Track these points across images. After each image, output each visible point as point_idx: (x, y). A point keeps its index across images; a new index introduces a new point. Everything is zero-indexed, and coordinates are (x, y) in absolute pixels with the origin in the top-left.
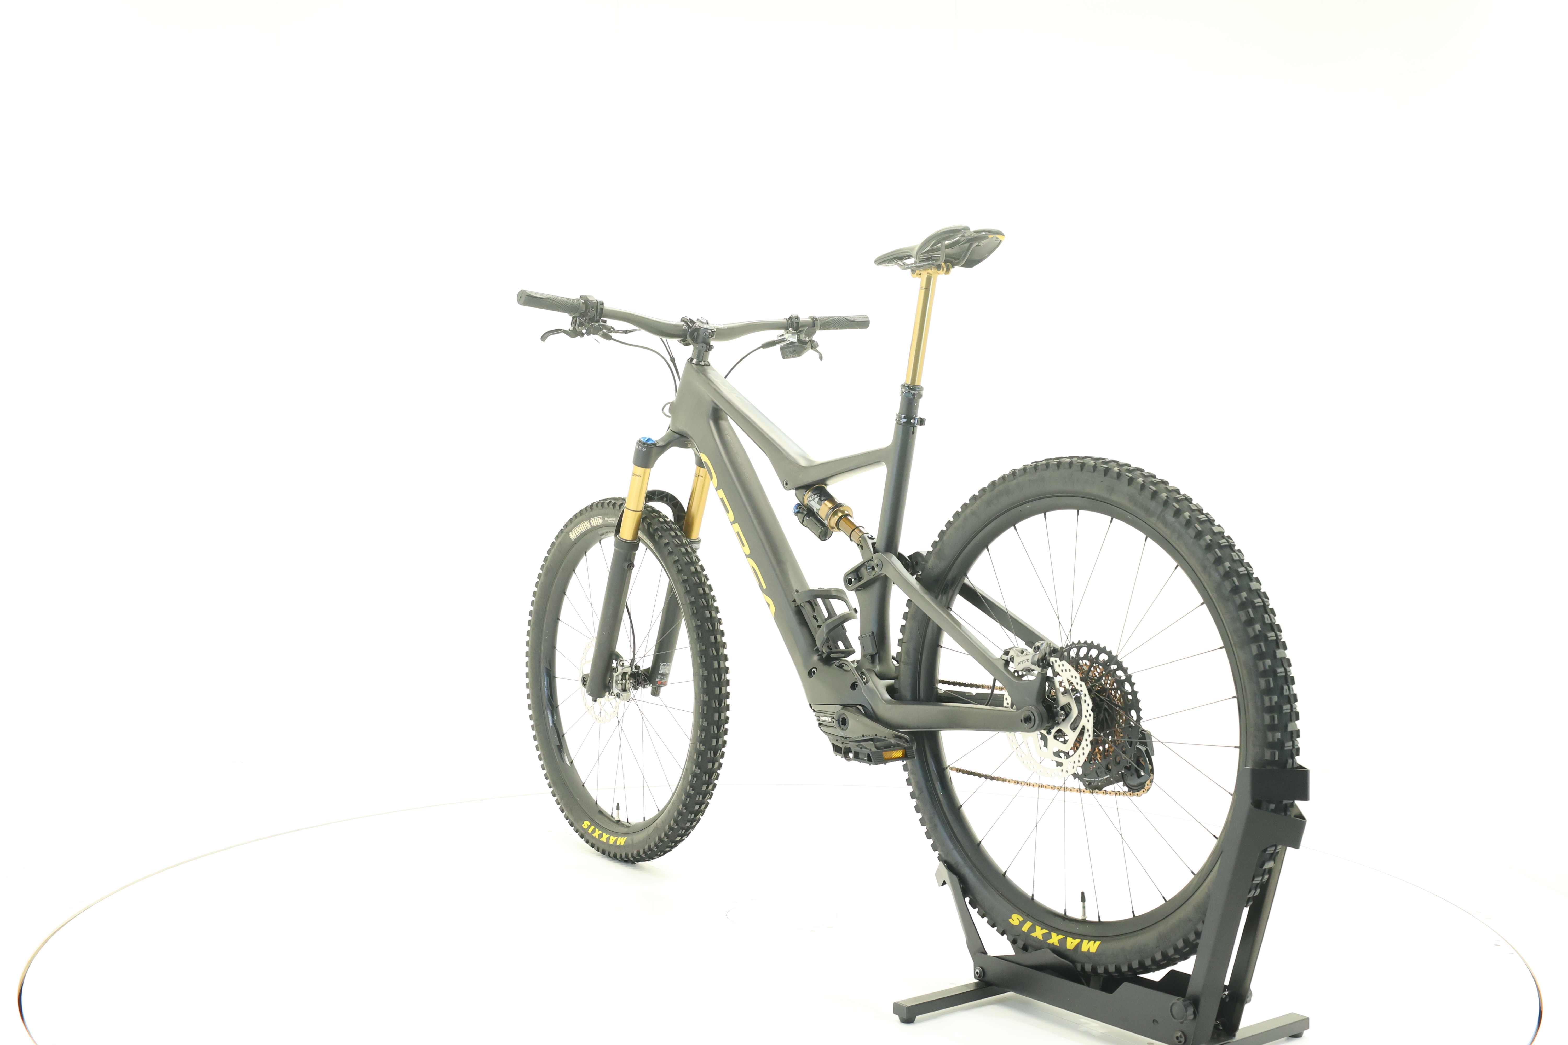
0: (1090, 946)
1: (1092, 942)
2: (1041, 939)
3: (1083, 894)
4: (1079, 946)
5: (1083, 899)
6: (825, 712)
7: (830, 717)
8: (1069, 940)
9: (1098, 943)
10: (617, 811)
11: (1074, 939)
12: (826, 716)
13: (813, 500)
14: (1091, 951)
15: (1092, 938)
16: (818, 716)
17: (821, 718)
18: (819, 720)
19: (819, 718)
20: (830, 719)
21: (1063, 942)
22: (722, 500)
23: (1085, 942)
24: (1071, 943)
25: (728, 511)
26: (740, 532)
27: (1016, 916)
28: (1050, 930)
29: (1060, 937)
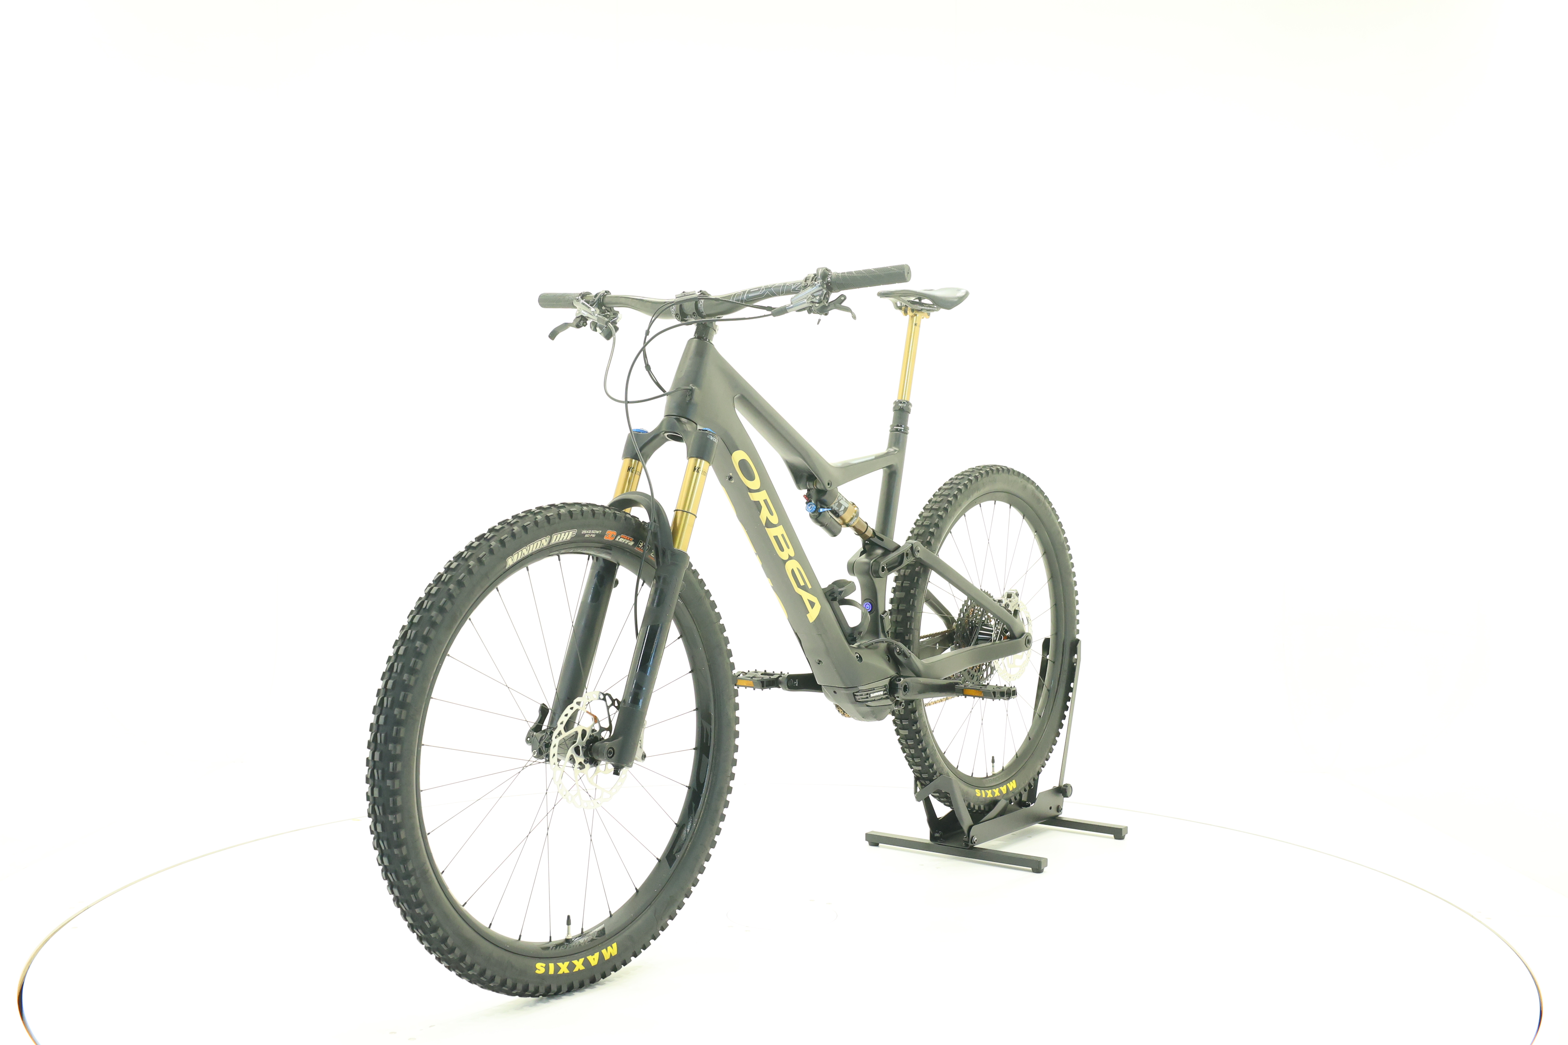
0: (1012, 785)
1: (1011, 783)
3: (993, 757)
5: (993, 761)
6: (875, 689)
7: (881, 691)
9: (1014, 781)
10: (567, 926)
12: (877, 692)
13: (842, 499)
14: (1014, 788)
15: (1009, 780)
16: (867, 694)
17: (872, 695)
18: (867, 698)
19: (868, 696)
20: (882, 693)
21: (1000, 791)
22: (765, 501)
23: (1008, 784)
24: (1004, 789)
25: (772, 514)
26: (782, 535)
27: (977, 791)
28: (992, 789)
29: (997, 789)
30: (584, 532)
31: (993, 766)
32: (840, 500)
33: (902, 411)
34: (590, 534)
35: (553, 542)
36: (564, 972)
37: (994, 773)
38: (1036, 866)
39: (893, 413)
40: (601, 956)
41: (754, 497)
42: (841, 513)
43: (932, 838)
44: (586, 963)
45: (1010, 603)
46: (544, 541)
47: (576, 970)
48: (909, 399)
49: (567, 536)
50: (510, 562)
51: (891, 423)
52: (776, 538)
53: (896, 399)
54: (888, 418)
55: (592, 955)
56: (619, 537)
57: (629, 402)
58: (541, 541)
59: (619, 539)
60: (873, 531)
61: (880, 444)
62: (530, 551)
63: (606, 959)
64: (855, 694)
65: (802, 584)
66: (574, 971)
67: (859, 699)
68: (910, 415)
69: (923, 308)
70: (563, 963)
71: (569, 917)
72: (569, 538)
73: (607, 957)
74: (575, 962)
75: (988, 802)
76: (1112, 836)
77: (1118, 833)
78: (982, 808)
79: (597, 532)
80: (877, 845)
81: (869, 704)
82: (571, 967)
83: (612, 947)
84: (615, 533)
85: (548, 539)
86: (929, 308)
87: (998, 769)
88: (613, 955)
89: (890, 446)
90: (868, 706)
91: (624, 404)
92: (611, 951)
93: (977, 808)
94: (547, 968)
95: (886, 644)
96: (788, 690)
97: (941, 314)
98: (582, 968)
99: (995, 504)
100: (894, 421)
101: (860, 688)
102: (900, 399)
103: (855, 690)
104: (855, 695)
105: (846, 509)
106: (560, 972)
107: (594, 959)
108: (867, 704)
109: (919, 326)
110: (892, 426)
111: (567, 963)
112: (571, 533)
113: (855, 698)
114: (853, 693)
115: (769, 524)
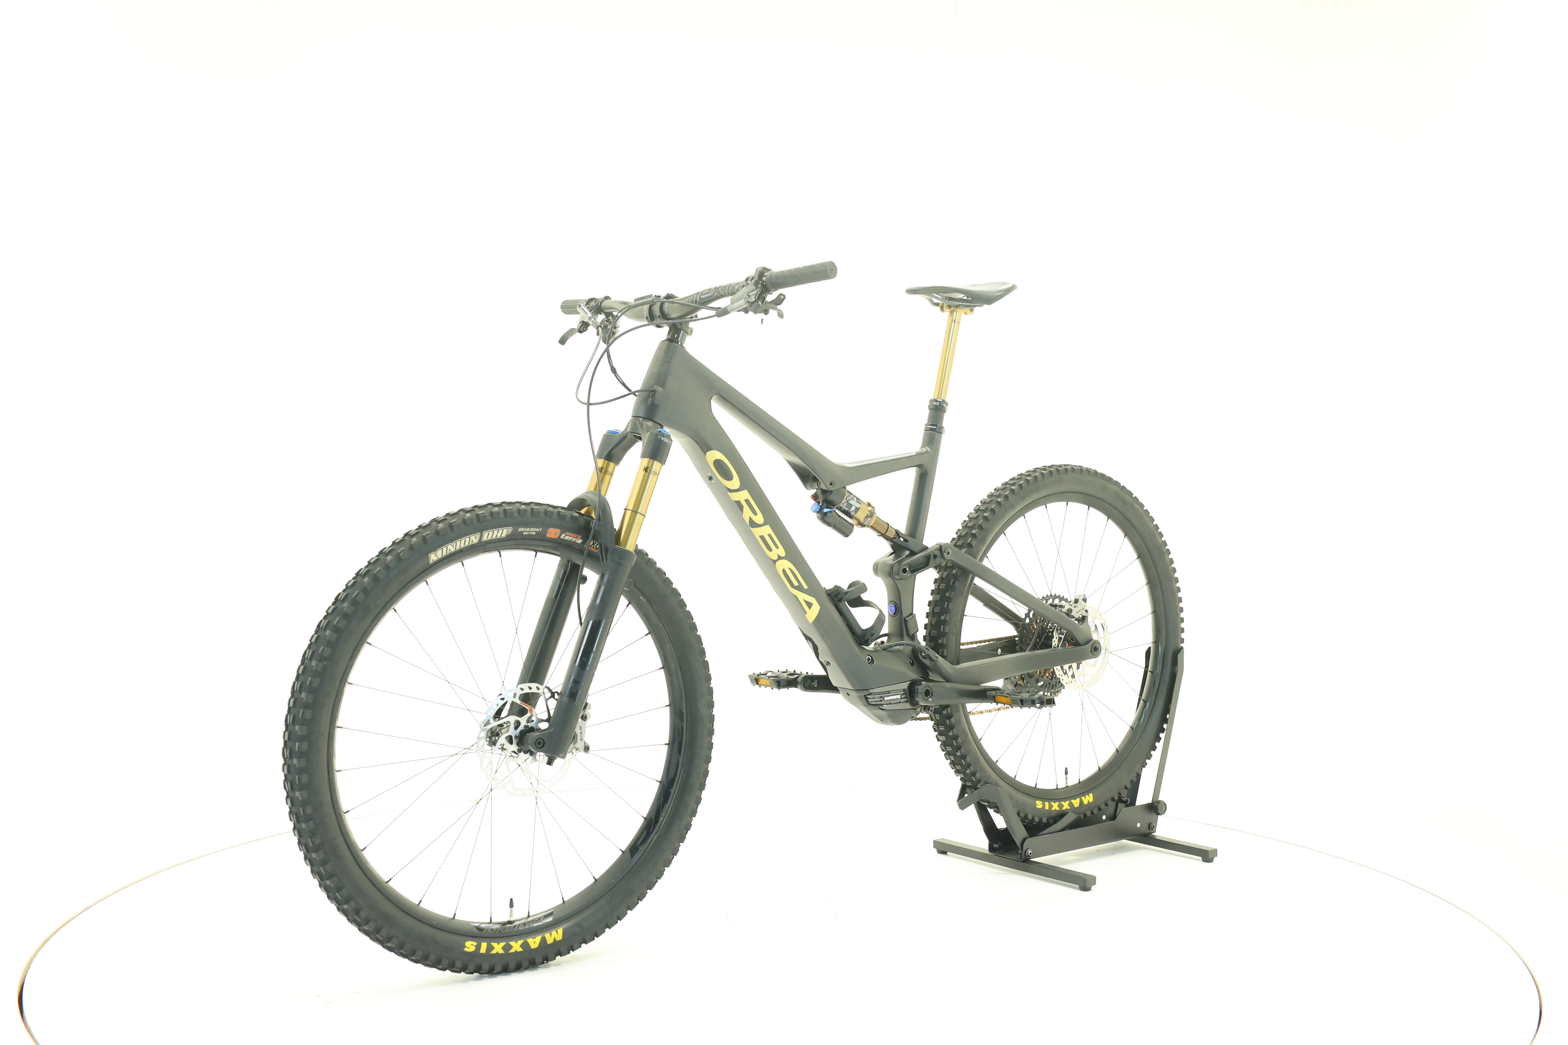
0: (1088, 799)
1: (1087, 796)
2: (1059, 809)
3: (1066, 769)
4: (1081, 802)
5: (1066, 773)
6: (891, 692)
7: (898, 695)
8: (1073, 801)
9: (1091, 795)
10: (509, 908)
11: (1075, 799)
12: (893, 695)
13: (853, 499)
14: (1090, 802)
15: (1085, 793)
16: (881, 697)
17: (886, 698)
18: (881, 701)
19: (882, 699)
20: (899, 697)
21: (1071, 805)
22: (747, 501)
23: (1083, 798)
24: (1076, 803)
25: (755, 514)
26: (770, 535)
27: (1038, 802)
28: (1059, 801)
29: (1067, 802)
30: (521, 530)
31: (1066, 778)
32: (849, 500)
33: (938, 409)
34: (529, 532)
35: (485, 538)
36: (497, 952)
37: (1067, 785)
38: (1084, 883)
39: (929, 411)
40: (544, 940)
41: (735, 497)
42: (853, 513)
43: (991, 848)
44: (525, 945)
45: (1073, 609)
46: (473, 538)
47: (512, 951)
48: (945, 398)
49: (502, 533)
50: (433, 557)
51: (926, 422)
52: (762, 537)
53: (932, 397)
54: (923, 416)
55: (533, 939)
56: (564, 535)
57: (591, 404)
58: (470, 538)
59: (564, 537)
60: (896, 532)
61: (913, 444)
62: (458, 547)
63: (548, 943)
64: (868, 696)
65: (796, 584)
66: (511, 951)
67: (872, 702)
68: (946, 414)
69: (961, 303)
70: (498, 944)
71: (511, 900)
72: (504, 535)
73: (550, 941)
74: (512, 943)
75: (1053, 814)
76: (1200, 858)
77: (1207, 856)
78: (1045, 820)
79: (538, 530)
80: (945, 853)
81: (885, 707)
82: (507, 948)
83: (557, 932)
84: (558, 531)
85: (478, 535)
86: (968, 304)
87: (1073, 781)
88: (557, 940)
89: (923, 446)
90: (882, 709)
91: (586, 406)
92: (555, 935)
93: (1037, 820)
94: (478, 947)
95: (910, 648)
96: (804, 691)
97: (981, 311)
98: (520, 949)
99: (1067, 505)
100: (929, 421)
101: (871, 691)
102: (936, 397)
103: (866, 693)
104: (867, 698)
105: (857, 509)
106: (494, 952)
107: (535, 942)
108: (881, 707)
109: (959, 323)
110: (926, 425)
111: (502, 944)
112: (505, 531)
113: (867, 701)
114: (865, 695)
115: (753, 524)
